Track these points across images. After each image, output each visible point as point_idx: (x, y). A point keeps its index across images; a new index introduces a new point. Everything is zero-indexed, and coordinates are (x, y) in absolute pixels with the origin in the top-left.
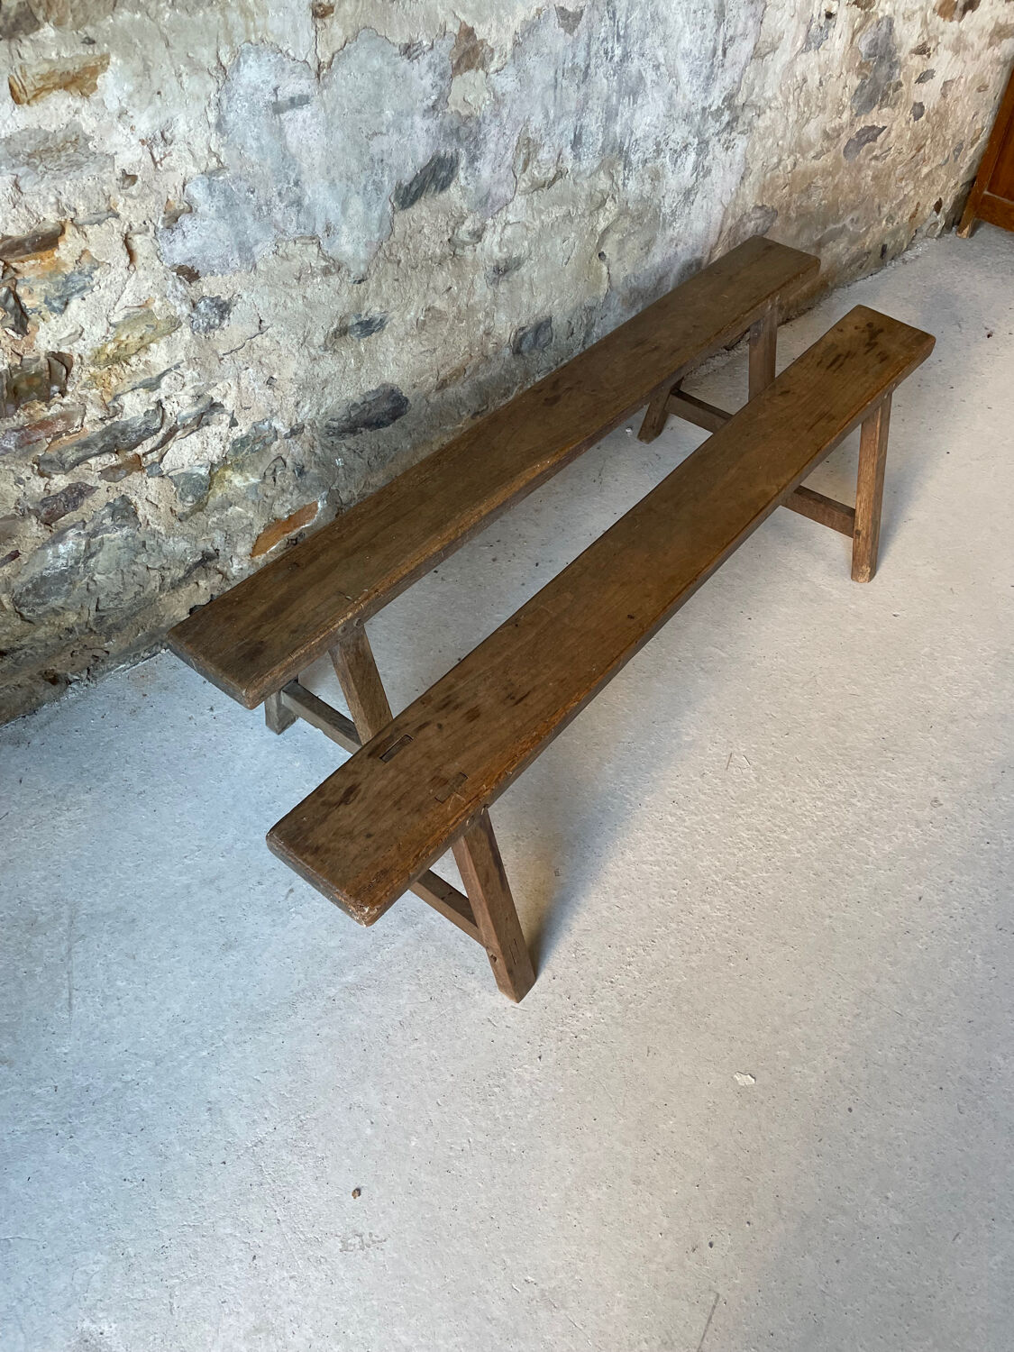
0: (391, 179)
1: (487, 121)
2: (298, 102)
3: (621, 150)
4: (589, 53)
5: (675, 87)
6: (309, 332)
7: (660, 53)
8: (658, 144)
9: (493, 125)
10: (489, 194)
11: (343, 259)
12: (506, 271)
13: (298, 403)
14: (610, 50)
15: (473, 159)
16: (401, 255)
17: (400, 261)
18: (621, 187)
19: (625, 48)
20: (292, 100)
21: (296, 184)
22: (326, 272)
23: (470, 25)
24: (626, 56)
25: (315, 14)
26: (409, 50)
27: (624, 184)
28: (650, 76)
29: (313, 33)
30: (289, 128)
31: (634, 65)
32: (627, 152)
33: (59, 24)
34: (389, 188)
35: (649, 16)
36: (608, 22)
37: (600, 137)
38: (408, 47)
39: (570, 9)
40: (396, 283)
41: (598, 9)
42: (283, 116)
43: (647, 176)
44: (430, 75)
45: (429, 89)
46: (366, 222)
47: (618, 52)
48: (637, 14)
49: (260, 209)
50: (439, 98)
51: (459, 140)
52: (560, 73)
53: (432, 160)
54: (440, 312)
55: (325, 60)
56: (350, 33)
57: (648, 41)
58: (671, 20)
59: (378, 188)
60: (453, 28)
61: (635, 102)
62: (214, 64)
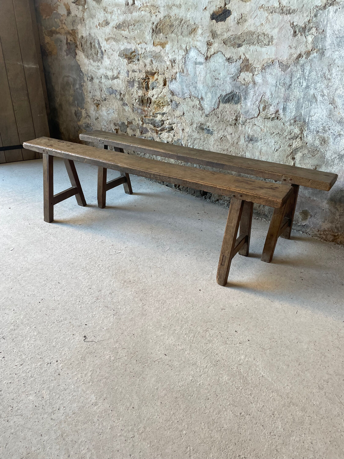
0: (219, 92)
1: (250, 88)
2: (201, 63)
3: (304, 121)
4: (291, 80)
5: (332, 107)
6: (193, 122)
7: (325, 92)
8: (324, 127)
9: (252, 90)
10: (248, 111)
11: (204, 108)
12: (251, 140)
13: (187, 140)
14: (301, 82)
15: (245, 99)
16: (220, 116)
17: (218, 118)
18: (305, 136)
19: (307, 83)
20: (199, 62)
21: (196, 83)
22: (199, 109)
23: (248, 58)
24: (308, 87)
25: (207, 44)
26: (228, 60)
27: (307, 136)
28: (319, 98)
29: (207, 49)
30: (197, 69)
31: (312, 92)
32: (308, 123)
33: (163, 34)
34: (219, 95)
35: (320, 75)
36: (301, 72)
37: (294, 112)
38: (229, 59)
39: (285, 63)
40: (216, 123)
41: (296, 67)
42: (197, 66)
43: (317, 137)
44: (234, 68)
45: (233, 72)
46: (211, 101)
47: (305, 84)
48: (314, 73)
49: (187, 85)
50: (235, 76)
51: (240, 90)
52: (278, 83)
53: (231, 93)
54: (227, 139)
55: (209, 56)
56: (216, 51)
57: (319, 85)
58: (333, 80)
59: (216, 94)
60: (243, 57)
61: (311, 105)
62: (185, 48)
